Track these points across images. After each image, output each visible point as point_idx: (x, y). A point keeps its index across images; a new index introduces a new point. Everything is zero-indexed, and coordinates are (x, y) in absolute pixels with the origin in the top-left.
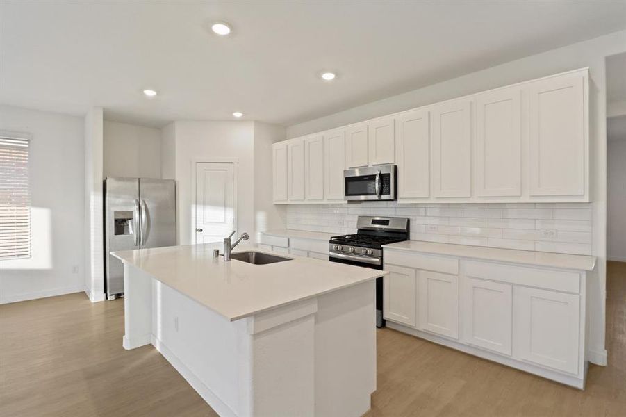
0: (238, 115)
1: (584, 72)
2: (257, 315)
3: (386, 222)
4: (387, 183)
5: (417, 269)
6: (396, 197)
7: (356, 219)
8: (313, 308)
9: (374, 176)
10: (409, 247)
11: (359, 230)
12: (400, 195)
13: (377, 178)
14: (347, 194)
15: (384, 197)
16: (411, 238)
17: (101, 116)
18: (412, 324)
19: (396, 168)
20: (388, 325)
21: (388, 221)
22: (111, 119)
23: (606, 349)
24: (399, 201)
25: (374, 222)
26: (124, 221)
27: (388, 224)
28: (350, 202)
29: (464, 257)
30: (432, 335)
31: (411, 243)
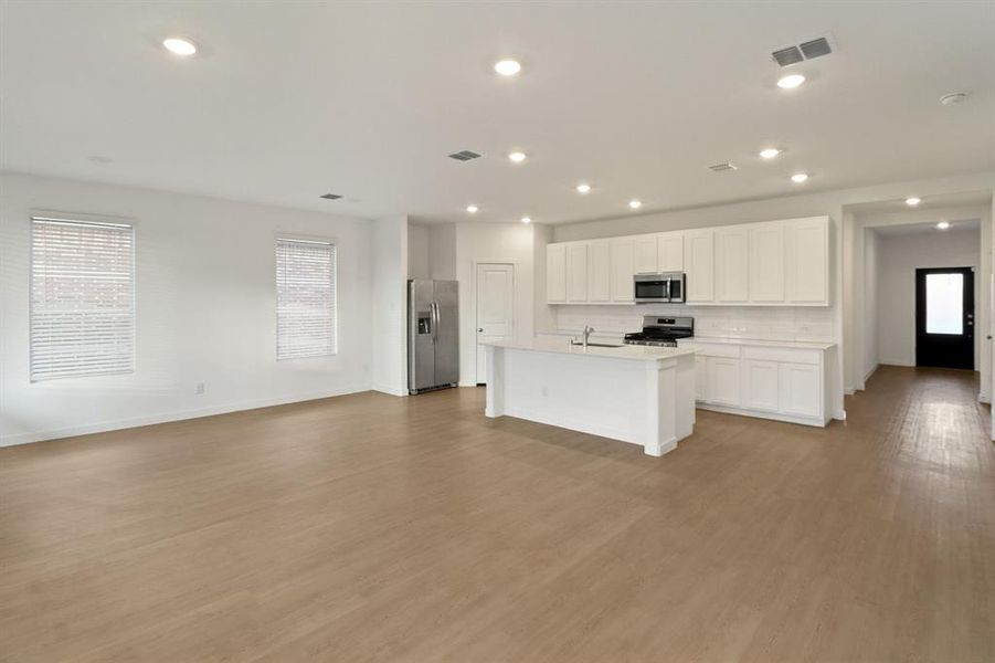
0: (526, 220)
1: (825, 219)
2: (662, 360)
3: (672, 321)
4: (676, 288)
5: (707, 357)
6: (685, 300)
8: (674, 363)
9: (666, 282)
11: (644, 329)
12: (687, 299)
13: (669, 284)
14: (637, 296)
15: (673, 300)
16: (694, 335)
17: (407, 220)
19: (685, 275)
21: (675, 320)
23: (845, 409)
24: (687, 303)
25: (661, 321)
26: (422, 321)
27: (673, 323)
28: (638, 303)
30: (718, 406)
31: (695, 339)
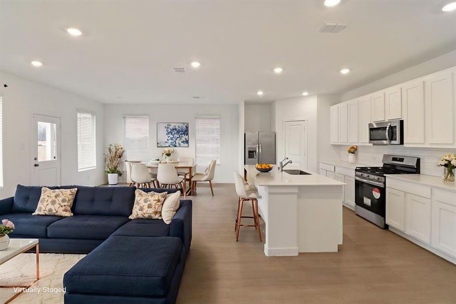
0: (305, 94)
3: (402, 160)
5: (405, 193)
6: (402, 142)
7: (382, 156)
9: (386, 127)
10: (419, 181)
11: (384, 164)
12: (405, 142)
13: (387, 129)
14: (371, 139)
15: (393, 142)
16: (421, 172)
17: (244, 103)
18: (402, 229)
19: (402, 122)
20: (390, 229)
21: (403, 159)
22: (247, 104)
24: (405, 145)
25: (394, 159)
26: (252, 152)
27: (403, 161)
29: (435, 187)
31: (421, 176)
